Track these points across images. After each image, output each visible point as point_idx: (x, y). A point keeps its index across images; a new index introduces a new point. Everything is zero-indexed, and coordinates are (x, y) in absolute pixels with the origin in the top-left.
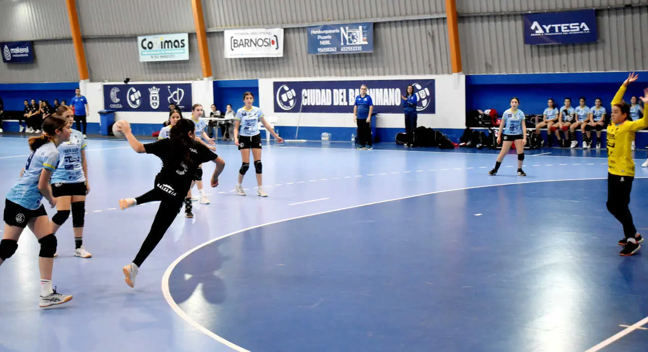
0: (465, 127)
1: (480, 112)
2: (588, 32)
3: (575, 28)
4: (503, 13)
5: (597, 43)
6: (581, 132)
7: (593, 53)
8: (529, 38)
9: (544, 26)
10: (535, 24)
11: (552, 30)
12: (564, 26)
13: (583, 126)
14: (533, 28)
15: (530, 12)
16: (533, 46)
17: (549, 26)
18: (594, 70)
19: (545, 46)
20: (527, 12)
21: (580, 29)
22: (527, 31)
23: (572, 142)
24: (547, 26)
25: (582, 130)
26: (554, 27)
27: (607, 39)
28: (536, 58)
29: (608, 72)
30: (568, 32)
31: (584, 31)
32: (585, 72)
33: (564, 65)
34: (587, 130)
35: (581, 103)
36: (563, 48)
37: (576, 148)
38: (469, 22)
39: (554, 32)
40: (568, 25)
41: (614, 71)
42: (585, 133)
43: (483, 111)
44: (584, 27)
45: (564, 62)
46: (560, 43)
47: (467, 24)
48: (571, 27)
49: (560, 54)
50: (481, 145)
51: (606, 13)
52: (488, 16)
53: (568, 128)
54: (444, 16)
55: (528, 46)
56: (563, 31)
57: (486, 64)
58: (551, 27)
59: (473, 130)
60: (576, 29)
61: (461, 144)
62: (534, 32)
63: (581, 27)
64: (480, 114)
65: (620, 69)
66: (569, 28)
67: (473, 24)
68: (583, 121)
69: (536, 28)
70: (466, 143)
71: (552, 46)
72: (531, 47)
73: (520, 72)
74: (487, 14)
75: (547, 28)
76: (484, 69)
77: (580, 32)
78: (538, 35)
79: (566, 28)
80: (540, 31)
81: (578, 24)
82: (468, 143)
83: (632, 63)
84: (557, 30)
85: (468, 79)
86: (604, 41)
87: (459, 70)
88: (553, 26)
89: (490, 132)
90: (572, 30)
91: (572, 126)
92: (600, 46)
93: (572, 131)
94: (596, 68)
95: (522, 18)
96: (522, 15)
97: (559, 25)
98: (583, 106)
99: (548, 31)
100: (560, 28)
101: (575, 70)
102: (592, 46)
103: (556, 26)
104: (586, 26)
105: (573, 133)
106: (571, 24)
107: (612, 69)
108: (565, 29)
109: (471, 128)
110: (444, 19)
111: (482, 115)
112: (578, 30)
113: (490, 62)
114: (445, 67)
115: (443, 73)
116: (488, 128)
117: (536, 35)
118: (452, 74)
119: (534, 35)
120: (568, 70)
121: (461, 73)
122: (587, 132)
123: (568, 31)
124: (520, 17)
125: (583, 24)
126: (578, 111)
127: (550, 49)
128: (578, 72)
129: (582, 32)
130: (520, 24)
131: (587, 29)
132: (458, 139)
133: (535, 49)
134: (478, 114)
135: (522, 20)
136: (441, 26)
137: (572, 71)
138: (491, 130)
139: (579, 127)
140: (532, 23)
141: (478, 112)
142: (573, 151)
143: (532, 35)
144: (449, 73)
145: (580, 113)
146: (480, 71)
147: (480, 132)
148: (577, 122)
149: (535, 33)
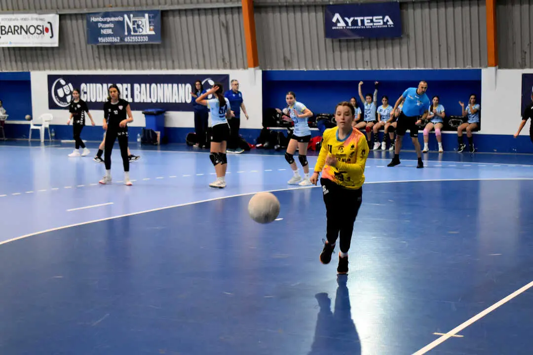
0: (261, 127)
1: (278, 110)
2: (392, 26)
3: (378, 21)
4: (303, 4)
5: (401, 38)
6: (383, 133)
7: (397, 49)
8: (330, 31)
9: (347, 19)
10: (337, 16)
11: (355, 23)
12: (367, 19)
13: (386, 127)
14: (334, 20)
15: (331, 3)
16: (334, 40)
17: (352, 19)
18: (399, 67)
19: (347, 41)
20: (328, 3)
21: (384, 22)
22: (328, 24)
23: (375, 143)
24: (349, 18)
25: (384, 131)
26: (357, 20)
27: (412, 34)
28: (337, 53)
29: (412, 69)
30: (371, 26)
31: (388, 25)
32: (388, 69)
33: (367, 62)
34: (391, 132)
35: (383, 102)
36: (366, 43)
37: (379, 150)
38: (266, 12)
39: (357, 25)
40: (371, 18)
41: (418, 69)
42: (388, 134)
43: (282, 110)
44: (387, 21)
45: (367, 57)
46: (363, 38)
47: (263, 15)
48: (374, 20)
49: (363, 49)
50: (279, 146)
51: (410, 6)
52: (287, 7)
53: (371, 128)
54: (239, 5)
55: (329, 41)
56: (366, 24)
57: (285, 58)
58: (354, 19)
59: (270, 130)
60: (380, 22)
61: (258, 145)
62: (335, 24)
63: (385, 21)
64: (278, 113)
65: (424, 67)
66: (372, 21)
67: (270, 15)
68: (386, 122)
69: (338, 21)
70: (263, 144)
71: (355, 41)
72: (333, 42)
73: (320, 68)
74: (285, 4)
75: (350, 21)
76: (283, 63)
77: (384, 26)
78: (340, 28)
79: (369, 21)
80: (342, 24)
81: (381, 17)
82: (266, 144)
83: (436, 60)
84: (360, 24)
85: (265, 75)
86: (408, 36)
87: (255, 64)
88: (356, 18)
89: (289, 132)
90: (375, 24)
91: (375, 127)
92: (404, 40)
93: (375, 132)
94: (400, 65)
95: (323, 10)
96: (323, 6)
97: (362, 18)
98: (386, 106)
99: (350, 24)
100: (362, 21)
101: (379, 67)
102: (397, 41)
103: (359, 19)
104: (389, 20)
105: (376, 134)
106: (375, 18)
107: (417, 66)
108: (368, 23)
109: (267, 128)
110: (239, 8)
111: (280, 114)
112: (382, 23)
113: (288, 56)
114: (240, 62)
115: (238, 68)
116: (286, 128)
117: (338, 28)
118: (247, 69)
119: (335, 28)
120: (371, 67)
121: (258, 67)
122: (390, 133)
123: (372, 24)
124: (321, 7)
125: (387, 18)
126: (381, 110)
127: (352, 43)
128: (381, 69)
129: (386, 26)
130: (321, 15)
131: (391, 22)
132: (255, 140)
133: (336, 44)
134: (276, 113)
135: (323, 12)
136: (236, 16)
137: (375, 68)
138: (289, 130)
139: (382, 127)
140: (333, 15)
141: (276, 111)
142: (375, 153)
143: (333, 28)
144: (244, 68)
145: (382, 113)
146: (278, 67)
147: (279, 132)
148: (380, 122)
149: (336, 26)
